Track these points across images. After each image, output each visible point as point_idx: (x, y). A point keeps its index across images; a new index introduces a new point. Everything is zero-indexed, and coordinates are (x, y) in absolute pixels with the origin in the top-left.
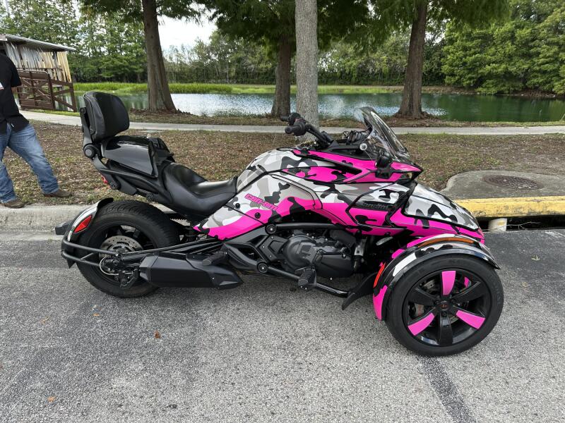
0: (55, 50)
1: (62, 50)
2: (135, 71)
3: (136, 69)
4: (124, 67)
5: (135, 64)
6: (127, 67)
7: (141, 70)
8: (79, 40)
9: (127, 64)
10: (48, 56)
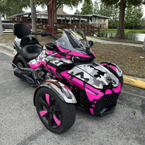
0: (105, 18)
1: (107, 18)
2: (132, 25)
3: (133, 25)
4: (129, 24)
5: (133, 23)
6: (130, 24)
7: (135, 25)
8: (117, 15)
9: (130, 22)
10: (103, 20)
